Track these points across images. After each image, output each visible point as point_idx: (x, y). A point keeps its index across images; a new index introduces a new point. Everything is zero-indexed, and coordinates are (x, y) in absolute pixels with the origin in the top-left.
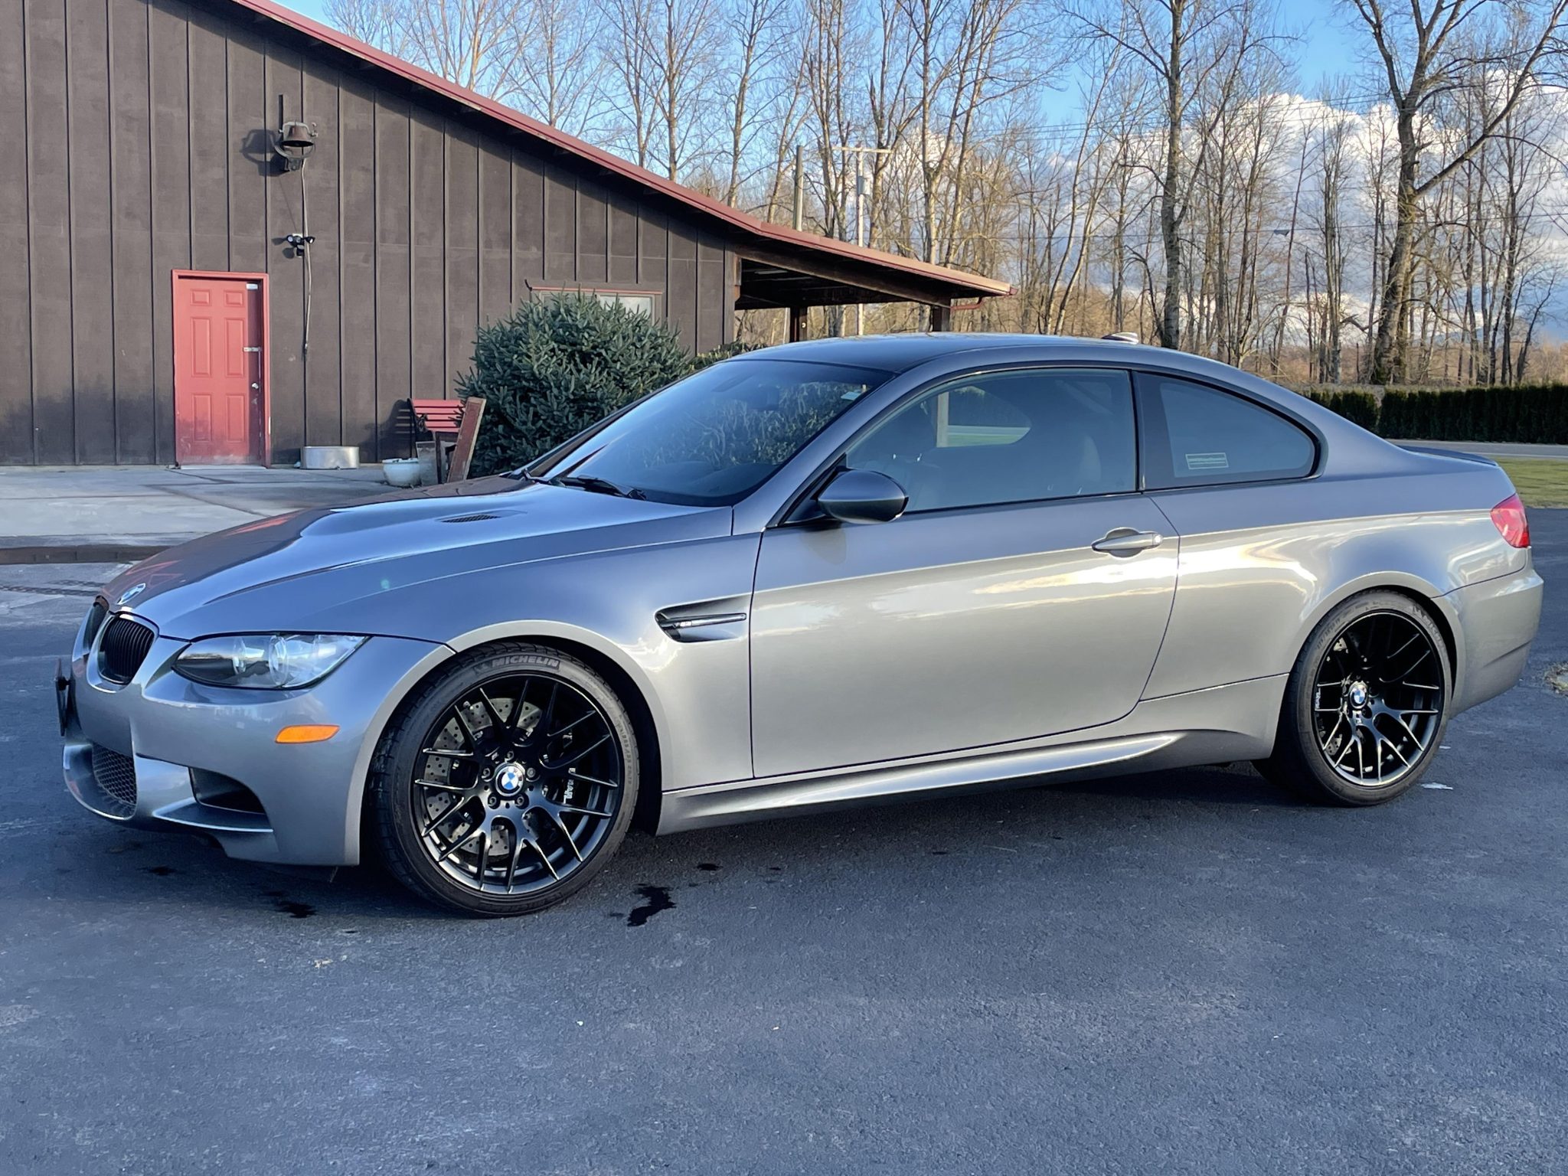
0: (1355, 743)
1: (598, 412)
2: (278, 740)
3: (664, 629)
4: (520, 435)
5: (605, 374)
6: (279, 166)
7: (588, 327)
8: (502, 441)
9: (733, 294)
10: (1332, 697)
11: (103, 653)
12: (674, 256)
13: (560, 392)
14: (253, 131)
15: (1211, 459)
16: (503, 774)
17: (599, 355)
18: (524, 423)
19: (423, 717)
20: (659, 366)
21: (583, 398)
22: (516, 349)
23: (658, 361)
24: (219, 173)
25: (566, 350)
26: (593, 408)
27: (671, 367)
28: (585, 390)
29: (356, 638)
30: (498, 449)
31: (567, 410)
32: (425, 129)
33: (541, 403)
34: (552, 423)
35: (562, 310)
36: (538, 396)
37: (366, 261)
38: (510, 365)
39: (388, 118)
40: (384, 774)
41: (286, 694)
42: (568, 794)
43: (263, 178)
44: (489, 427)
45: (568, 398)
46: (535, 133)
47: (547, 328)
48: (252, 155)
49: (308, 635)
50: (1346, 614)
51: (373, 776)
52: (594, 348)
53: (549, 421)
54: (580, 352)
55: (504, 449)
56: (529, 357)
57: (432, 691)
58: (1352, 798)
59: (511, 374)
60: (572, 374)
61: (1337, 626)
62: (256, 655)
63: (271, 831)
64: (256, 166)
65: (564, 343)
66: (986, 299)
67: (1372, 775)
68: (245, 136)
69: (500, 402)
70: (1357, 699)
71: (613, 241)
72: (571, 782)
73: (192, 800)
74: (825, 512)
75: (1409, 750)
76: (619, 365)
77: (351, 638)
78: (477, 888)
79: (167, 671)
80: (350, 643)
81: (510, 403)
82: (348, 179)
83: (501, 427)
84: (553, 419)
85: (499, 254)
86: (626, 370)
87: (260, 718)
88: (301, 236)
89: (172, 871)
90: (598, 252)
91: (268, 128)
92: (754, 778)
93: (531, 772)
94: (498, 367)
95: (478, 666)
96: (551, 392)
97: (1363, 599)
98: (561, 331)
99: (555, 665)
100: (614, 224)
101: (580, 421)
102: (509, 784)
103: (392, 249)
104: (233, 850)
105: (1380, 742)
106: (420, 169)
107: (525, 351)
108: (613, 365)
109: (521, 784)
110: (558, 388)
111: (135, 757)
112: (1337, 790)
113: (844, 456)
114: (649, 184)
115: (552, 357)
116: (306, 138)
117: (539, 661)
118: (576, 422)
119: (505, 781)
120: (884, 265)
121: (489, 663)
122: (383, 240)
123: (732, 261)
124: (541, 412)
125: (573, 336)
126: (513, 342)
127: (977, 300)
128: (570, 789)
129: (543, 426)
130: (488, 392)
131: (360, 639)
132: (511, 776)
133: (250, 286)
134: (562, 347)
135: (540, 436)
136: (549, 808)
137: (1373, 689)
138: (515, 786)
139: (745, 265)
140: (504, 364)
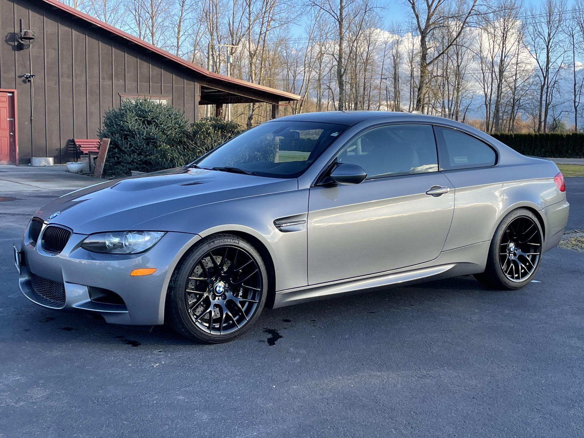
0: (512, 266)
1: (155, 144)
2: (131, 275)
3: (277, 227)
4: (124, 152)
5: (157, 129)
6: (20, 47)
7: (150, 111)
8: (118, 155)
9: (198, 99)
10: (504, 249)
11: (43, 241)
12: (175, 84)
13: (140, 136)
14: (10, 33)
15: (462, 159)
16: (217, 287)
17: (155, 121)
18: (126, 148)
19: (189, 264)
20: (178, 126)
21: (149, 138)
22: (121, 119)
23: (178, 124)
25: (142, 120)
26: (153, 142)
27: (182, 126)
28: (150, 135)
29: (161, 233)
30: (116, 158)
31: (143, 143)
32: (78, 33)
33: (133, 140)
34: (137, 148)
35: (139, 104)
36: (131, 137)
37: (56, 85)
38: (119, 125)
39: (64, 29)
40: (174, 287)
41: (131, 256)
42: (241, 294)
43: (14, 52)
44: (111, 149)
45: (143, 138)
46: (122, 36)
47: (134, 111)
48: (9, 43)
49: (140, 232)
50: (510, 217)
51: (170, 288)
52: (152, 119)
53: (136, 147)
54: (147, 120)
55: (118, 158)
56: (127, 122)
57: (192, 253)
58: (512, 287)
59: (120, 129)
60: (144, 128)
61: (507, 222)
62: (116, 240)
63: (128, 312)
64: (11, 47)
65: (141, 117)
66: (292, 102)
67: (518, 278)
68: (6, 35)
69: (116, 140)
70: (512, 250)
71: (152, 78)
72: (241, 289)
73: (89, 300)
74: (333, 180)
75: (530, 268)
76: (163, 125)
77: (159, 233)
78: (209, 332)
79: (78, 247)
80: (158, 235)
81: (120, 140)
82: (47, 53)
83: (117, 149)
84: (137, 146)
85: (108, 82)
86: (166, 127)
87: (118, 266)
88: (29, 75)
89: (73, 329)
90: (146, 82)
91: (15, 32)
92: (308, 285)
93: (227, 285)
94: (115, 126)
95: (210, 243)
96: (137, 136)
97: (515, 212)
98: (139, 112)
99: (237, 242)
100: (152, 71)
101: (148, 147)
102: (219, 290)
103: (65, 80)
104: (109, 320)
105: (521, 265)
106: (76, 50)
107: (125, 120)
108: (161, 126)
109: (223, 290)
110: (139, 134)
111: (65, 283)
112: (507, 284)
113: (337, 158)
114: (166, 56)
115: (136, 122)
116: (31, 36)
117: (232, 241)
118: (147, 147)
119: (218, 289)
120: (255, 88)
121: (213, 242)
122: (62, 76)
123: (198, 86)
124: (133, 144)
125: (144, 114)
126: (120, 116)
127: (288, 102)
128: (241, 291)
129: (134, 149)
130: (111, 136)
131: (163, 233)
132: (220, 287)
133: (9, 94)
134: (140, 118)
135: (132, 153)
136: (234, 299)
137: (517, 246)
138: (221, 291)
139: (202, 88)
140: (117, 125)
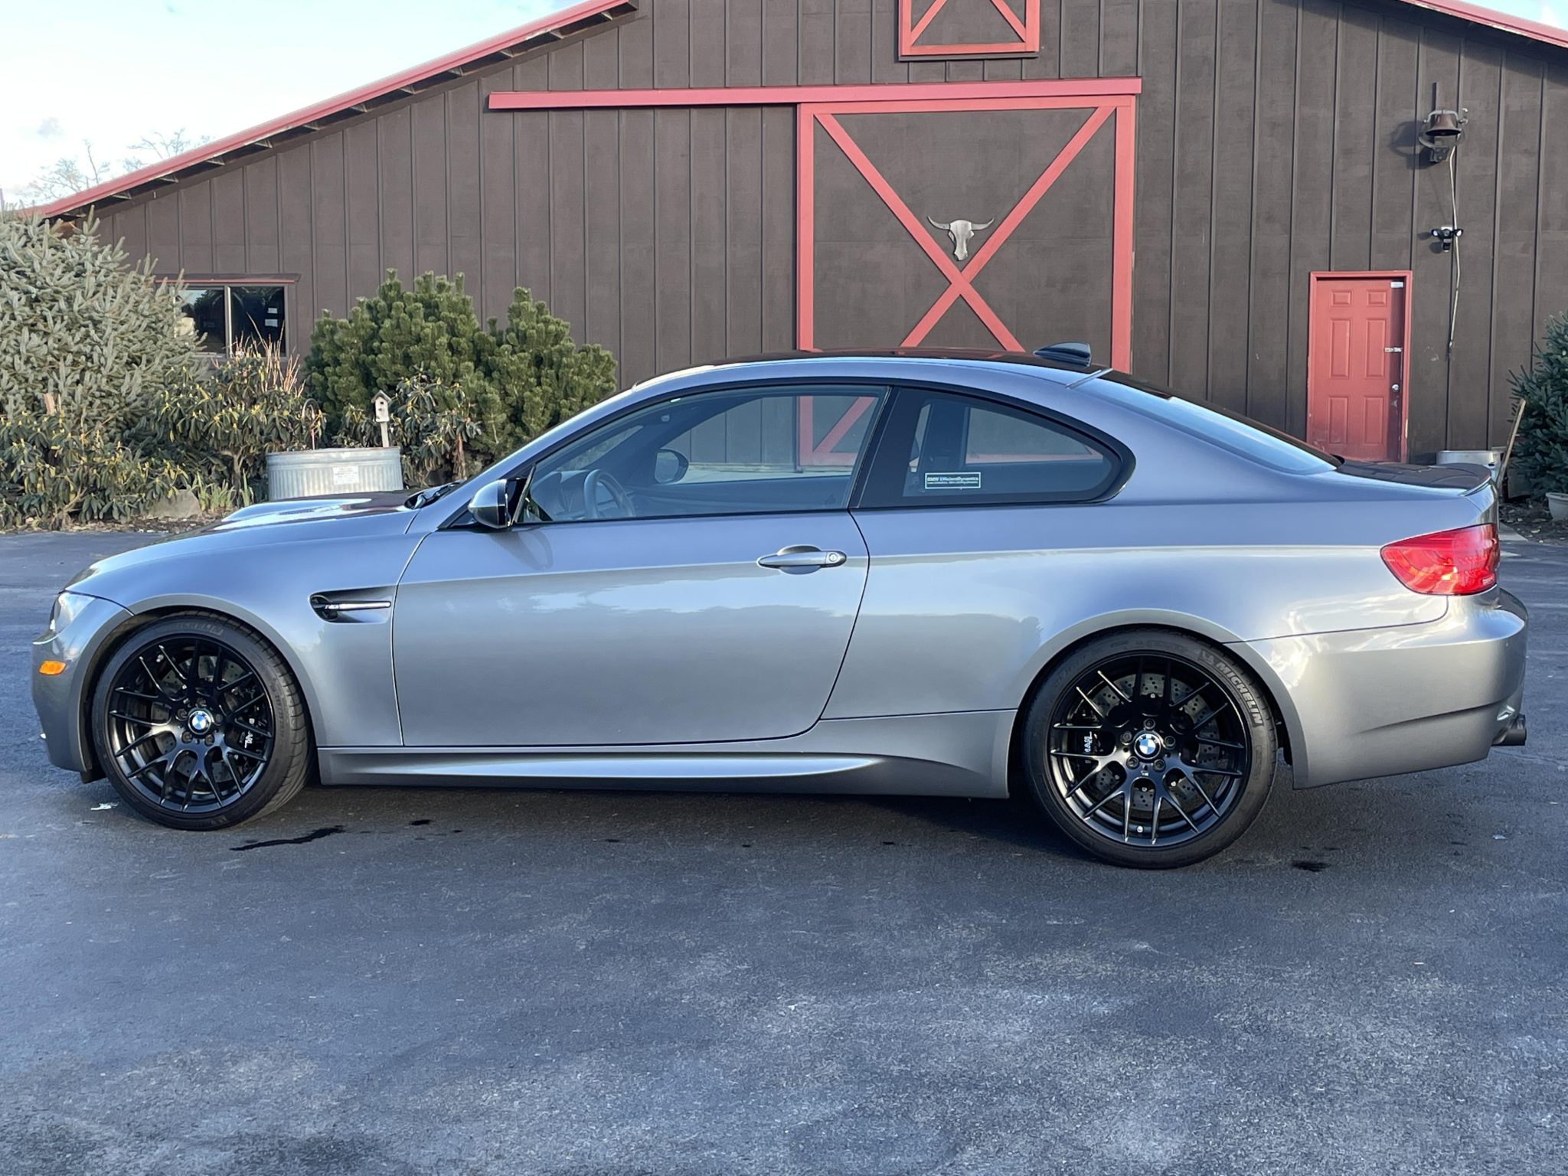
0: (1122, 793)
2: (41, 671)
3: (316, 609)
6: (1426, 159)
14: (1402, 124)
15: (959, 478)
16: (193, 717)
19: (115, 662)
24: (1363, 171)
37: (1524, 250)
39: (1558, 94)
42: (249, 740)
43: (1411, 172)
48: (1399, 149)
57: (125, 643)
64: (1403, 159)
68: (1393, 130)
70: (1146, 751)
72: (249, 732)
78: (157, 802)
80: (88, 602)
82: (1507, 165)
88: (1451, 229)
91: (1418, 118)
92: (404, 746)
93: (217, 719)
95: (159, 627)
102: (199, 725)
103: (1554, 237)
109: (209, 726)
116: (1451, 126)
117: (208, 627)
119: (195, 722)
122: (1546, 226)
128: (250, 735)
131: (92, 600)
132: (201, 719)
133: (1395, 285)
137: (1173, 742)
138: (204, 726)
